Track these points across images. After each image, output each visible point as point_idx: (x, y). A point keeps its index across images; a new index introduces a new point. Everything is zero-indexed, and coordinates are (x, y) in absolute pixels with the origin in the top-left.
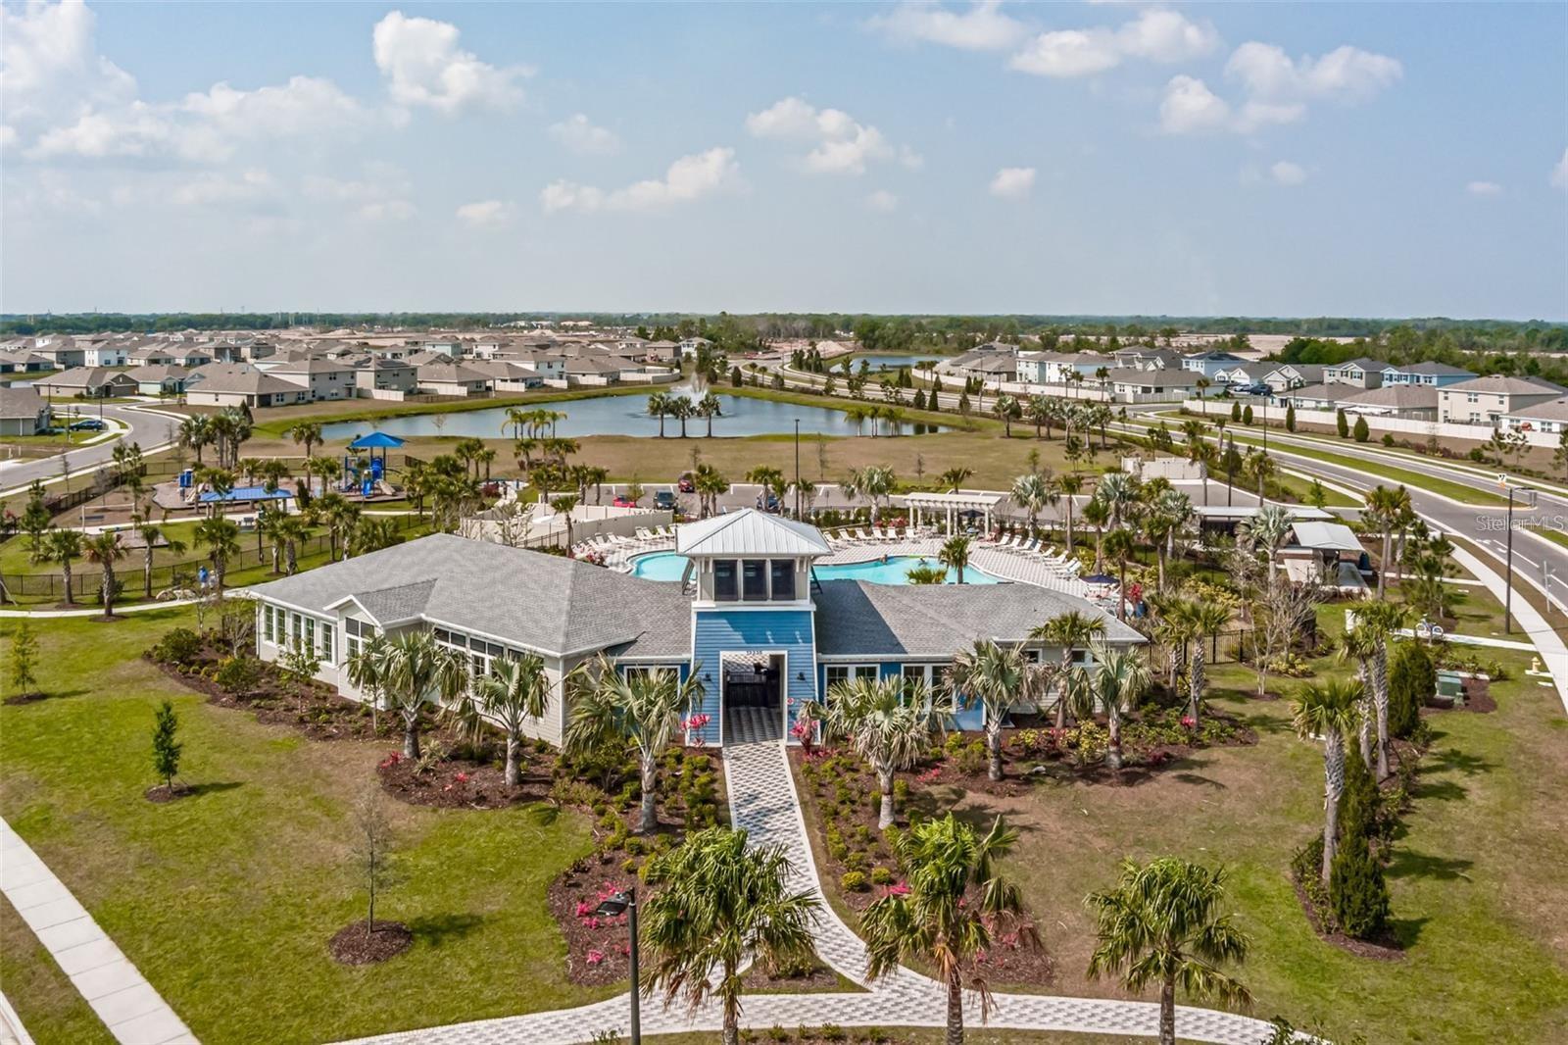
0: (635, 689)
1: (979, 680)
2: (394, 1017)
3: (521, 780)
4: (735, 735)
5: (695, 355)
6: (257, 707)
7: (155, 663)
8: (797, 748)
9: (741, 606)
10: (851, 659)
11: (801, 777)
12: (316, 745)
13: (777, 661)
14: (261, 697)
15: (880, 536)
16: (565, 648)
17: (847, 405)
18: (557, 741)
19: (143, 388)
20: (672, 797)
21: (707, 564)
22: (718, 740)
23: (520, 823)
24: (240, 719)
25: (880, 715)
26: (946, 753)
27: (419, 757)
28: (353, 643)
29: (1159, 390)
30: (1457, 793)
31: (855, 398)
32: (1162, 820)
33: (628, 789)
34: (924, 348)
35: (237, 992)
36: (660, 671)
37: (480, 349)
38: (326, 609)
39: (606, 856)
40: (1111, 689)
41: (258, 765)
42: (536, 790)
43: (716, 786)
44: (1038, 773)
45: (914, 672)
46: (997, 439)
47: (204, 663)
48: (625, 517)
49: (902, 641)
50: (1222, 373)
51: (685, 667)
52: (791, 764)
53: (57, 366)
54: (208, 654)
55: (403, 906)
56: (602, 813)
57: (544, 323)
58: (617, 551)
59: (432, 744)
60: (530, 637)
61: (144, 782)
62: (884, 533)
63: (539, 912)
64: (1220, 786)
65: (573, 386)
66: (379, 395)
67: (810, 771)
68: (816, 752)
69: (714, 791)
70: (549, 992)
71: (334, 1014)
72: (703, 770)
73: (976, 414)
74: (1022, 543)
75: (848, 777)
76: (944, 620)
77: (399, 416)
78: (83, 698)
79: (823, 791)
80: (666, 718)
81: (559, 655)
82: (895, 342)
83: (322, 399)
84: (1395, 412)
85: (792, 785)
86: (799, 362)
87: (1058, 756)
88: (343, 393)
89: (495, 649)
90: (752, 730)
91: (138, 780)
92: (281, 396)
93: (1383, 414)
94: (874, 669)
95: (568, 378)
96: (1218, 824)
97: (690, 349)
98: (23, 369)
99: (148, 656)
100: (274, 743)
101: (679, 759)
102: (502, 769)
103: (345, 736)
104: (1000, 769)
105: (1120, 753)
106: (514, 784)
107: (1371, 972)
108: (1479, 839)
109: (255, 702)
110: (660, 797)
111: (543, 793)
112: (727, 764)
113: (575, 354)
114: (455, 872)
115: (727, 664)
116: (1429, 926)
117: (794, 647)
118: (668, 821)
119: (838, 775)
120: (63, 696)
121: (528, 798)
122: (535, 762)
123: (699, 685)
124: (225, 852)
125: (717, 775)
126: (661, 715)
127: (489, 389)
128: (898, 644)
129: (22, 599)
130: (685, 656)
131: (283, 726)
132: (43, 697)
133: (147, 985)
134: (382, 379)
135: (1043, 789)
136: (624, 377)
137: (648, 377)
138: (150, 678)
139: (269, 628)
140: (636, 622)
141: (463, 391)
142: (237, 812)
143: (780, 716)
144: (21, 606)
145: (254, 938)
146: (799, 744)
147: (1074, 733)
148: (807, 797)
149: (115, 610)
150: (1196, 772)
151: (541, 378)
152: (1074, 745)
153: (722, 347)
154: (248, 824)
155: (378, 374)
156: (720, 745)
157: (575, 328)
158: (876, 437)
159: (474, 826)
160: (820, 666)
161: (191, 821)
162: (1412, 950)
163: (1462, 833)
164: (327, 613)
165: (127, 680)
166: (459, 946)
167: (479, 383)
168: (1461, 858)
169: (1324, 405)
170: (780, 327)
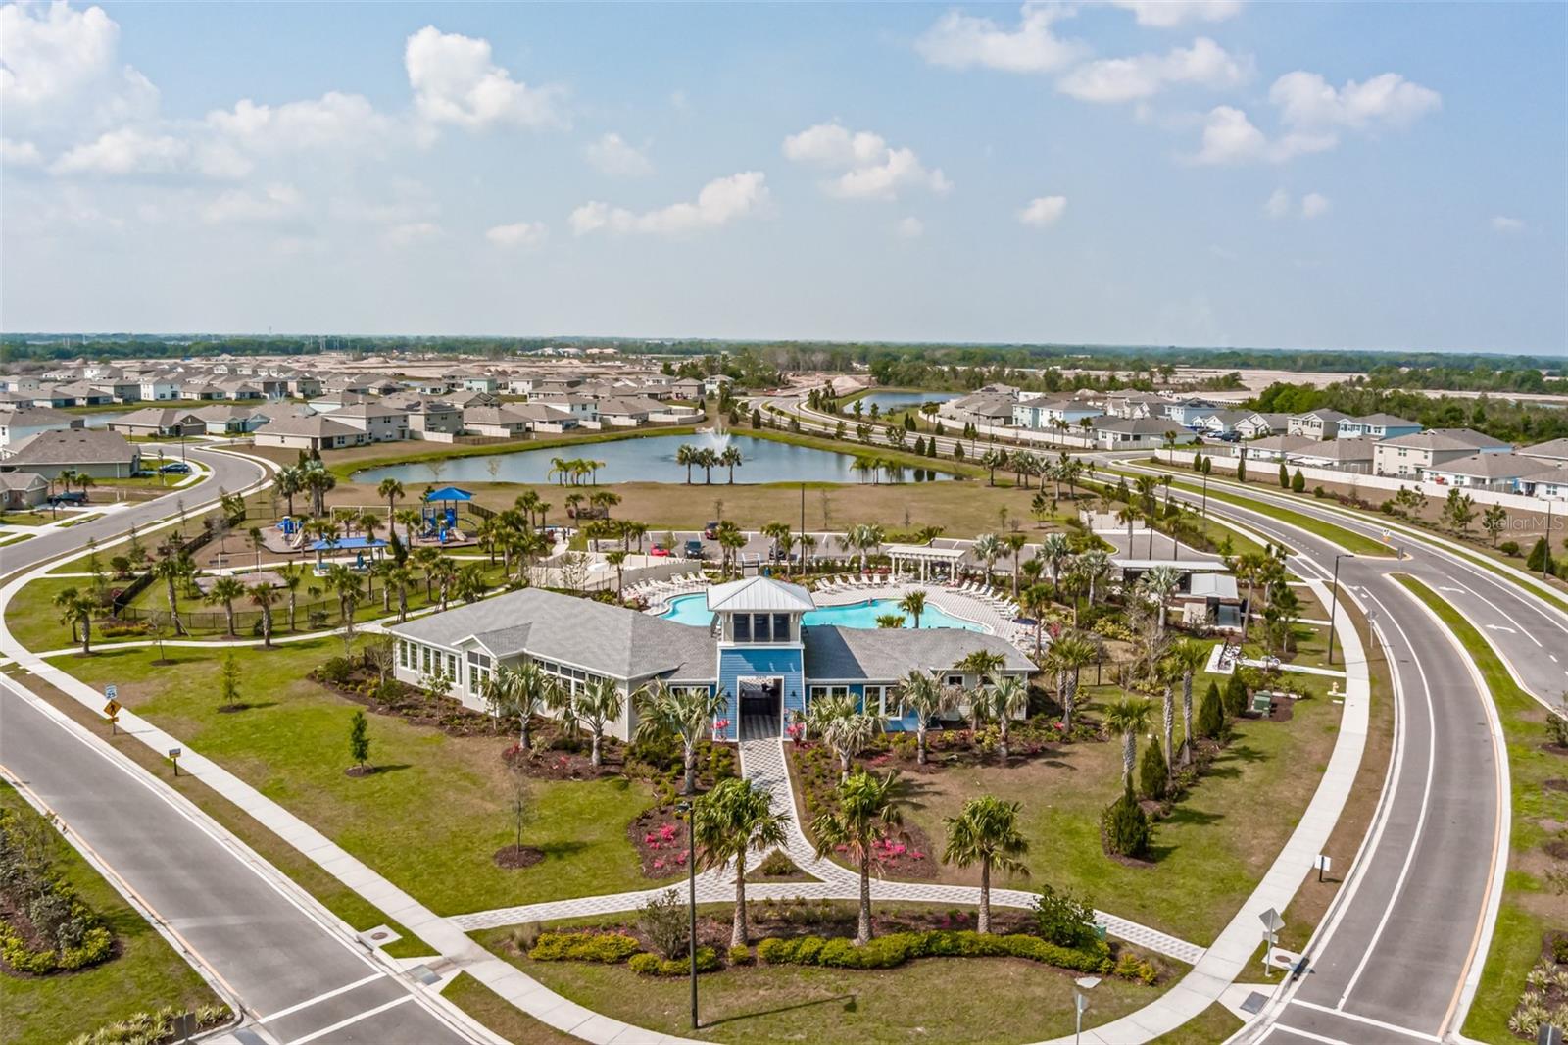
0: (681, 702)
1: (912, 697)
2: (540, 896)
3: (603, 762)
4: (748, 734)
5: (717, 392)
6: (407, 714)
7: (319, 683)
8: (790, 743)
9: (752, 645)
10: (829, 682)
11: (792, 762)
12: (457, 741)
13: (778, 683)
14: (409, 707)
15: (868, 582)
16: (630, 674)
17: (856, 450)
18: (624, 737)
19: (210, 428)
20: (705, 773)
21: (729, 616)
22: (735, 737)
23: (604, 789)
24: (394, 722)
25: (841, 720)
26: (891, 746)
27: (531, 748)
28: (474, 669)
29: (1137, 438)
30: (1235, 773)
31: (863, 443)
32: (1029, 788)
33: (676, 767)
34: (934, 385)
35: (442, 883)
36: (698, 690)
37: (515, 385)
38: (453, 644)
39: (663, 809)
40: (1001, 701)
41: (418, 753)
42: (613, 769)
43: (734, 767)
44: (952, 759)
45: (874, 692)
46: (983, 488)
47: (357, 683)
48: (662, 566)
49: (864, 669)
50: (1199, 420)
51: (713, 687)
52: (785, 753)
53: (116, 400)
54: (357, 676)
55: (537, 837)
56: (658, 783)
57: (572, 351)
58: (655, 592)
59: (538, 739)
60: (605, 666)
61: (341, 764)
62: (871, 579)
63: (622, 840)
64: (1072, 768)
65: (607, 428)
66: (429, 436)
67: (798, 757)
68: (802, 746)
69: (733, 770)
70: (631, 882)
71: (504, 894)
72: (725, 756)
73: (968, 461)
74: (978, 589)
75: (823, 762)
76: (897, 655)
77: (451, 458)
78: (275, 708)
79: (805, 770)
80: (702, 721)
81: (626, 678)
82: (907, 379)
83: (378, 440)
84: (1336, 464)
85: (785, 767)
86: (815, 401)
87: (967, 748)
88: (396, 436)
89: (580, 674)
90: (759, 729)
91: (337, 765)
92: (341, 439)
93: (1325, 466)
94: (845, 689)
95: (601, 420)
96: (1064, 792)
97: (713, 387)
98: (84, 403)
99: (311, 677)
100: (425, 739)
101: (709, 750)
102: (589, 755)
103: (475, 734)
104: (925, 756)
105: (1007, 746)
106: (599, 765)
107: (1131, 874)
108: (1235, 802)
109: (404, 711)
110: (697, 773)
111: (618, 771)
112: (741, 753)
113: (606, 395)
114: (566, 818)
115: (742, 684)
116: (1179, 850)
117: (788, 674)
118: (703, 788)
119: (816, 760)
120: (259, 706)
121: (608, 774)
122: (610, 751)
123: (724, 700)
124: (411, 807)
125: (735, 760)
126: (698, 719)
127: (528, 430)
128: (862, 672)
129: (194, 632)
130: (713, 680)
131: (427, 728)
132: (245, 707)
133: (386, 881)
134: (432, 422)
135: (953, 770)
136: (653, 417)
137: (674, 418)
138: (319, 694)
139: (404, 657)
140: (678, 656)
141: (506, 433)
142: (412, 783)
143: (779, 721)
144: (195, 638)
145: (445, 855)
146: (791, 740)
147: (982, 733)
148: (795, 774)
149: (272, 641)
150: (1060, 760)
151: (577, 420)
152: (979, 742)
153: (743, 384)
154: (422, 790)
155: (428, 417)
156: (737, 740)
157: (603, 357)
158: (877, 484)
159: (573, 791)
160: (807, 687)
161: (383, 789)
162: (1161, 863)
163: (1225, 799)
164: (454, 647)
165: (301, 696)
166: (574, 859)
167: (519, 425)
168: (1217, 813)
169: (1278, 455)
170: (801, 358)
